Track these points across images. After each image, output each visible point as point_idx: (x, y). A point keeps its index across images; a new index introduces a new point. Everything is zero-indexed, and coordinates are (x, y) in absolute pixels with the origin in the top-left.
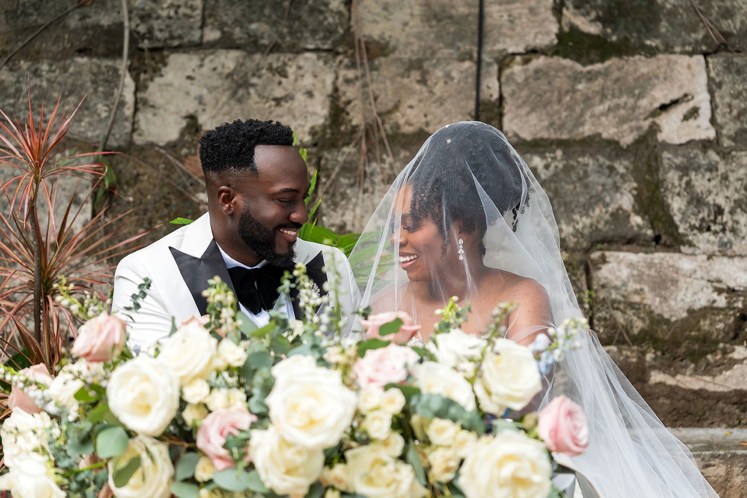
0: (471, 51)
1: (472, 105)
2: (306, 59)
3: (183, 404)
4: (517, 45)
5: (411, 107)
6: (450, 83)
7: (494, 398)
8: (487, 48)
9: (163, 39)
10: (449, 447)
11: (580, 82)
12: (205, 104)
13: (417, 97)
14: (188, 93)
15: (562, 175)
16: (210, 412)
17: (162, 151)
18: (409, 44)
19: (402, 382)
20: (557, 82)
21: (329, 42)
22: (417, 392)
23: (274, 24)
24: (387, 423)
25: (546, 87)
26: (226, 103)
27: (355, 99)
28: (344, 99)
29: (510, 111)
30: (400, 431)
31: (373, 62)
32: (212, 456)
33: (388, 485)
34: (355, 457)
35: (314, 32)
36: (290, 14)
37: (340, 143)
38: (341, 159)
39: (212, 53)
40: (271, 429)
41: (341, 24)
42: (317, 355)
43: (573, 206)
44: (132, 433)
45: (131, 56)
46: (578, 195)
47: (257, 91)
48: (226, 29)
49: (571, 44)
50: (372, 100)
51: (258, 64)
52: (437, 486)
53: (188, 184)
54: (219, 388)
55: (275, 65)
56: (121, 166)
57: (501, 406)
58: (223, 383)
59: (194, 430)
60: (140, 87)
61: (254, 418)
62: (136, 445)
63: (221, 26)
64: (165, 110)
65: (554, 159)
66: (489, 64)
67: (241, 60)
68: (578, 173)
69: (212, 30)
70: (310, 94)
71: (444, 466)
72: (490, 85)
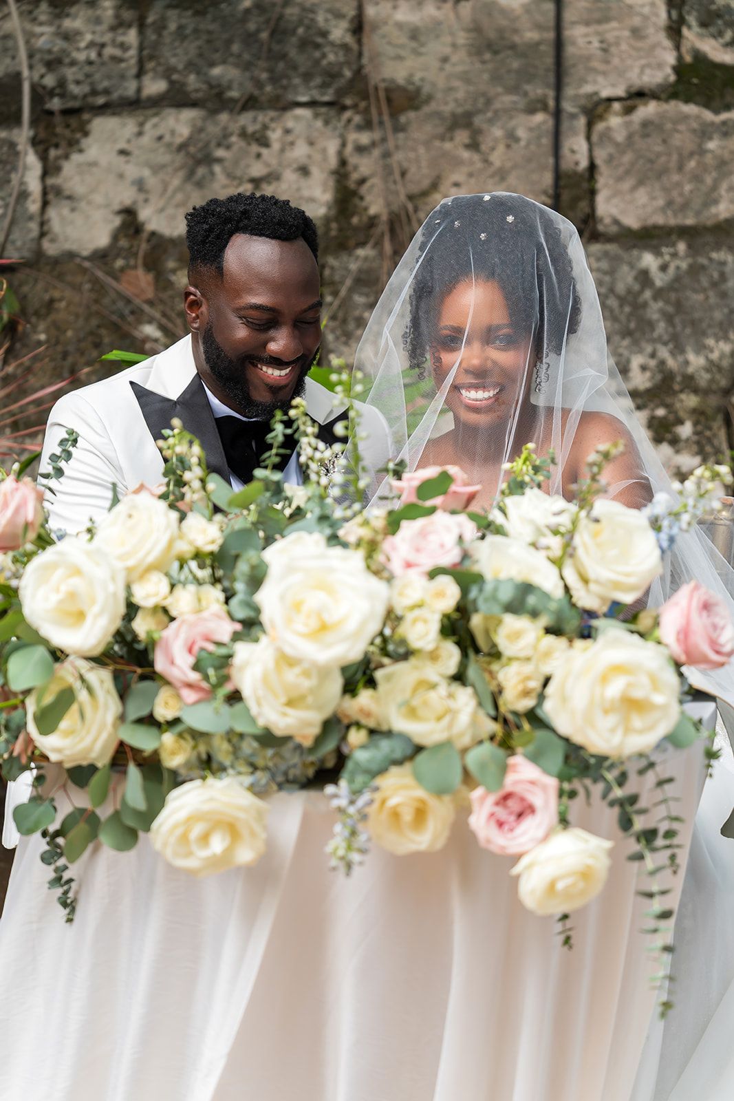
0: (545, 96)
1: (548, 179)
2: (297, 118)
3: (132, 609)
4: (613, 85)
5: (457, 185)
6: (515, 146)
7: (592, 586)
8: (569, 91)
9: (81, 94)
10: (528, 659)
11: (711, 138)
12: (147, 192)
13: (465, 170)
14: (121, 176)
15: (686, 280)
16: (172, 619)
17: (87, 264)
18: (451, 89)
19: (455, 565)
20: (677, 140)
21: (331, 91)
22: (479, 579)
23: (247, 66)
24: (435, 626)
25: (659, 148)
26: (179, 189)
27: (372, 176)
28: (355, 176)
29: (606, 185)
30: (454, 638)
31: (397, 120)
32: (178, 684)
33: (439, 719)
34: (389, 678)
35: (307, 77)
36: (270, 50)
37: (352, 243)
38: (354, 266)
39: (156, 114)
40: (264, 640)
41: (348, 63)
42: (328, 531)
43: (704, 325)
44: (59, 654)
45: (34, 122)
46: (711, 308)
47: (224, 170)
48: (175, 77)
49: (695, 81)
50: (397, 176)
51: (225, 128)
52: (510, 717)
53: (127, 312)
54: (184, 584)
55: (251, 129)
56: (25, 289)
57: (603, 599)
58: (190, 577)
59: (150, 647)
60: (49, 170)
61: (238, 627)
62: (67, 672)
63: (168, 73)
64: (89, 203)
65: (674, 255)
66: (573, 116)
67: (199, 123)
68: (712, 277)
69: (154, 79)
70: (304, 171)
71: (520, 687)
72: (575, 148)
